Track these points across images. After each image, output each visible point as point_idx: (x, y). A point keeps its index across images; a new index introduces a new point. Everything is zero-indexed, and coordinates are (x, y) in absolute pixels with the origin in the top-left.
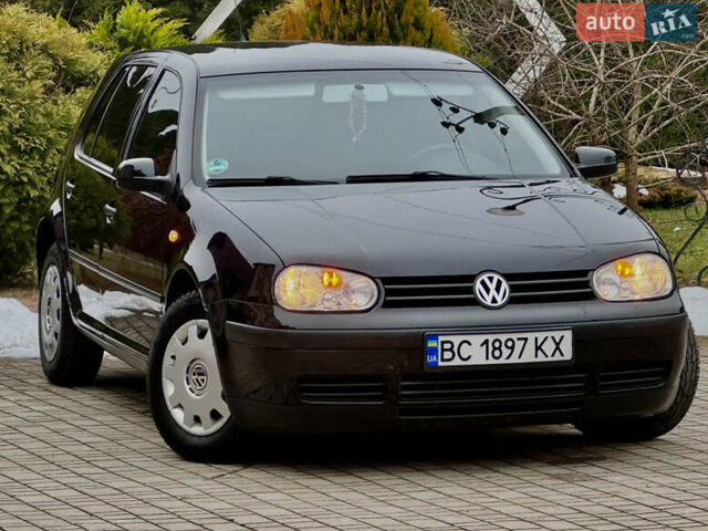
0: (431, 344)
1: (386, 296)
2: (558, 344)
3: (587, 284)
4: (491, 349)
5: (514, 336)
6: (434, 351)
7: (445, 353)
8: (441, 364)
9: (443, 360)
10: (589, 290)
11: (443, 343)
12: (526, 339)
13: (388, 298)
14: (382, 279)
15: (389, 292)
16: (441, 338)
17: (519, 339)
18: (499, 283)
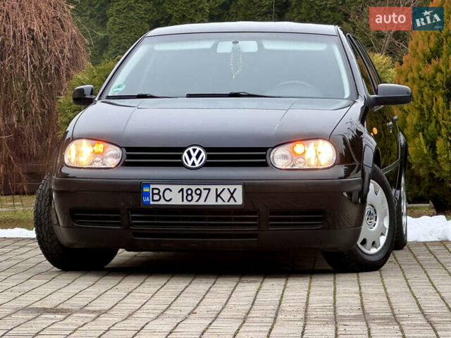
0: (146, 190)
2: (232, 194)
3: (264, 156)
5: (202, 187)
6: (147, 194)
7: (155, 196)
8: (152, 203)
9: (153, 200)
10: (264, 160)
11: (153, 189)
12: (209, 190)
13: (127, 160)
14: (126, 148)
15: (129, 157)
16: (152, 186)
17: (204, 189)
18: (200, 153)
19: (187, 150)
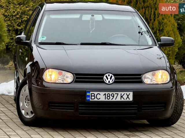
0: (88, 94)
1: (76, 79)
2: (128, 96)
3: (140, 78)
4: (106, 96)
5: (114, 93)
6: (89, 96)
7: (92, 97)
8: (91, 100)
9: (91, 99)
10: (141, 80)
12: (118, 94)
13: (76, 80)
14: (75, 74)
15: (77, 78)
16: (91, 93)
17: (115, 94)
19: (106, 75)
